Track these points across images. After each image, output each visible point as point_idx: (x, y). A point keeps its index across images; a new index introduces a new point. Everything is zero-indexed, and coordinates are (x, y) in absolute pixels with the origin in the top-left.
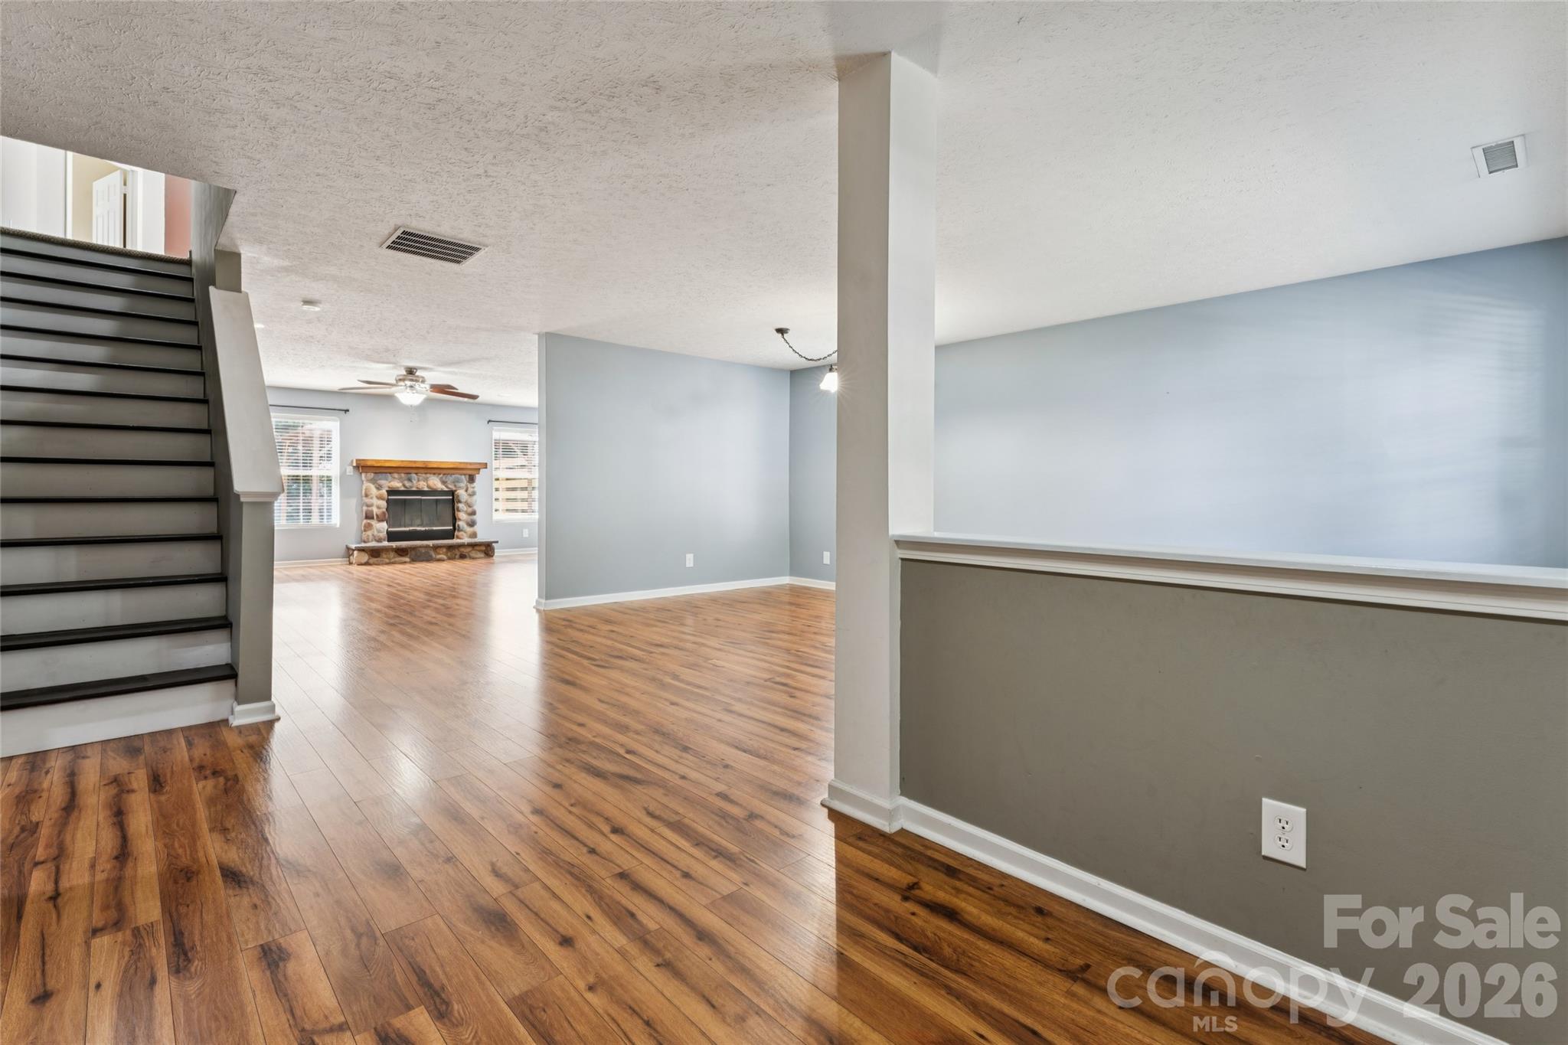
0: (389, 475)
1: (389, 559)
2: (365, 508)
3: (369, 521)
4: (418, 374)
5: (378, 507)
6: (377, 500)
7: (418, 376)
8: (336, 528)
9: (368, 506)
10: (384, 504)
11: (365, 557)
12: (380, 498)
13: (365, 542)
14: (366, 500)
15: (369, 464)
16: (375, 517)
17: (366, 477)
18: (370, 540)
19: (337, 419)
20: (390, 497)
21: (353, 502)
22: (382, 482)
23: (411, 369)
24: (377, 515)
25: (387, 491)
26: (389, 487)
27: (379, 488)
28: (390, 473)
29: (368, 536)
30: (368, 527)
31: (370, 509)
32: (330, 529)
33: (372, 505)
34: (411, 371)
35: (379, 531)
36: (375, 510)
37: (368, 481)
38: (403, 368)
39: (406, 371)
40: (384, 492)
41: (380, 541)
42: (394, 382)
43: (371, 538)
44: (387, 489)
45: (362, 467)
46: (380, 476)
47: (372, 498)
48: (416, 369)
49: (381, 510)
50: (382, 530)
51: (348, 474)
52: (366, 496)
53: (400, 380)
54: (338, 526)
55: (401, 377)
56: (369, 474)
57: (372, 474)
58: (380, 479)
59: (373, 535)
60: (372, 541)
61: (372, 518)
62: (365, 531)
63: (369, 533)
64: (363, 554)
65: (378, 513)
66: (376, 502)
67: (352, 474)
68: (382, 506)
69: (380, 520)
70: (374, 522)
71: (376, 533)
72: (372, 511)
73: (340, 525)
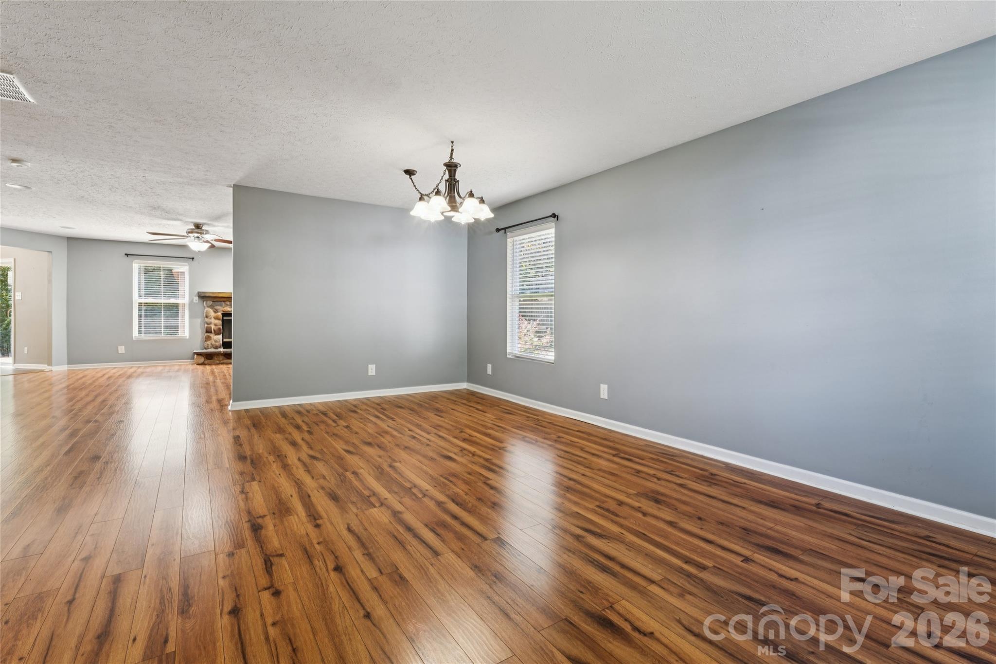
0: (222, 302)
1: (219, 360)
2: (206, 325)
3: (208, 334)
4: (203, 228)
5: (215, 325)
6: (214, 320)
7: (203, 230)
8: (187, 339)
9: (208, 324)
10: (220, 322)
11: (202, 360)
12: (216, 318)
13: (206, 349)
14: (207, 320)
15: (207, 295)
16: (213, 332)
17: (206, 304)
18: (209, 347)
19: (188, 264)
20: (224, 318)
21: (198, 321)
22: (218, 307)
23: (198, 224)
24: (214, 330)
25: (222, 314)
26: (223, 311)
27: (216, 311)
28: (224, 301)
29: (208, 344)
30: (208, 338)
31: (209, 326)
32: (183, 340)
33: (210, 323)
34: (198, 226)
35: (216, 341)
36: (213, 327)
37: (208, 307)
38: (192, 224)
39: (195, 226)
40: (220, 314)
41: (216, 348)
42: (186, 234)
43: (210, 345)
44: (222, 312)
45: (203, 297)
46: (217, 303)
47: (211, 318)
48: (203, 225)
49: (217, 327)
50: (218, 340)
51: (194, 302)
52: (207, 317)
53: (189, 232)
54: (188, 337)
55: (190, 231)
56: (208, 302)
57: (211, 302)
58: (217, 306)
59: (211, 344)
60: (211, 348)
61: (211, 332)
62: (206, 341)
63: (209, 343)
64: (200, 357)
65: (215, 329)
66: (213, 321)
67: (197, 302)
68: (218, 324)
69: (217, 333)
70: (212, 335)
71: (213, 343)
72: (211, 328)
73: (189, 337)
